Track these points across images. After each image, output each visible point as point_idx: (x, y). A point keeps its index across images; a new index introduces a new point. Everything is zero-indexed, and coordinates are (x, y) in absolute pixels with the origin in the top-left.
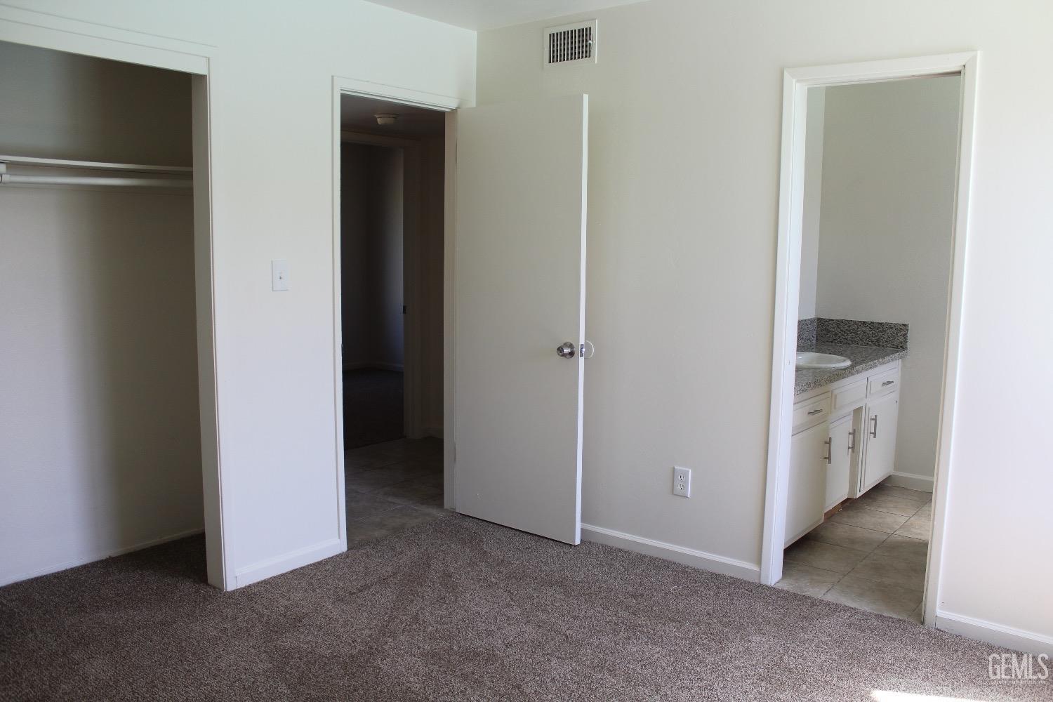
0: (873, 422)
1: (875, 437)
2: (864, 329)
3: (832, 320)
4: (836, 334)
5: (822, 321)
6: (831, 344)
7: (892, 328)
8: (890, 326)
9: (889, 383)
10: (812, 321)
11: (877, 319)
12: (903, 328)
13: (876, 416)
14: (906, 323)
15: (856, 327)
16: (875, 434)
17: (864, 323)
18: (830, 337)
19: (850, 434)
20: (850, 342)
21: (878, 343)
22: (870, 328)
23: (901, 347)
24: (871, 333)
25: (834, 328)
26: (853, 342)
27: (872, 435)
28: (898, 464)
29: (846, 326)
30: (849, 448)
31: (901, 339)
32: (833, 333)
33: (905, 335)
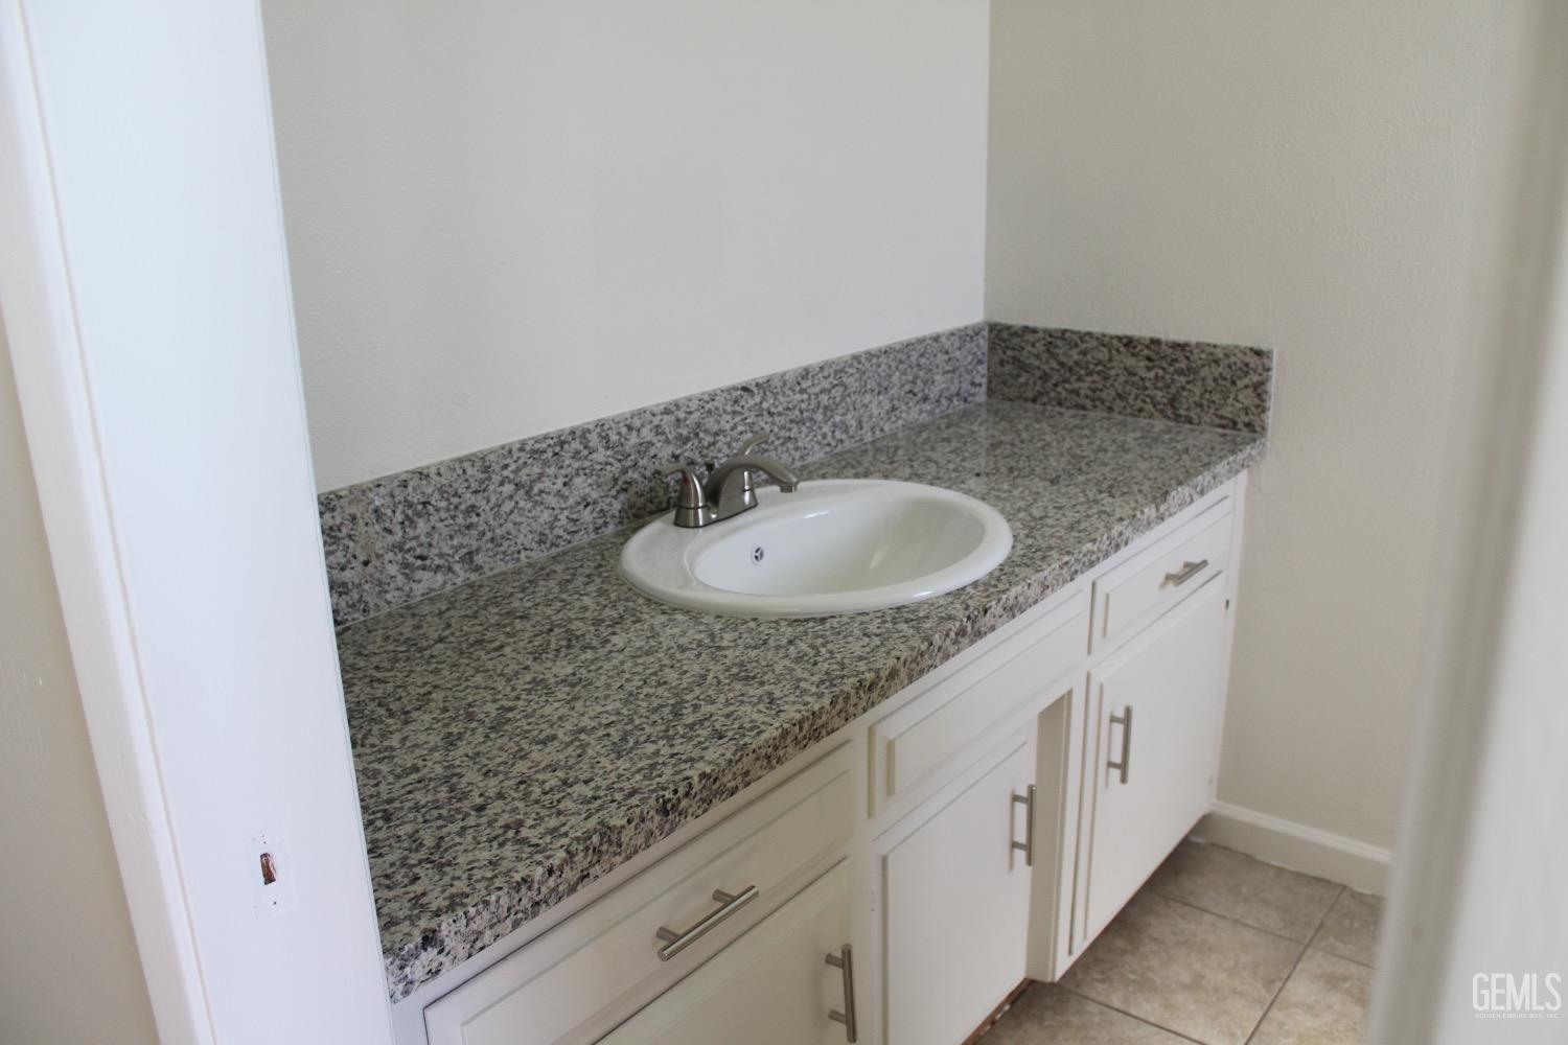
0: (1119, 729)
1: (1124, 780)
2: (1130, 362)
3: (1034, 331)
4: (1045, 377)
5: (1005, 335)
6: (1029, 405)
7: (1217, 362)
8: (1214, 356)
9: (1192, 569)
10: (967, 336)
11: (1172, 331)
12: (1253, 360)
13: (1128, 711)
14: (1264, 347)
15: (1103, 354)
16: (1123, 767)
17: (1129, 342)
18: (1026, 384)
19: (1015, 798)
20: (1088, 403)
21: (1172, 409)
22: (1149, 359)
23: (1248, 425)
24: (1151, 375)
25: (1037, 357)
26: (1096, 400)
27: (1116, 773)
28: (1230, 781)
29: (1074, 352)
30: (1014, 845)
31: (1247, 398)
32: (1038, 373)
33: (1259, 389)
